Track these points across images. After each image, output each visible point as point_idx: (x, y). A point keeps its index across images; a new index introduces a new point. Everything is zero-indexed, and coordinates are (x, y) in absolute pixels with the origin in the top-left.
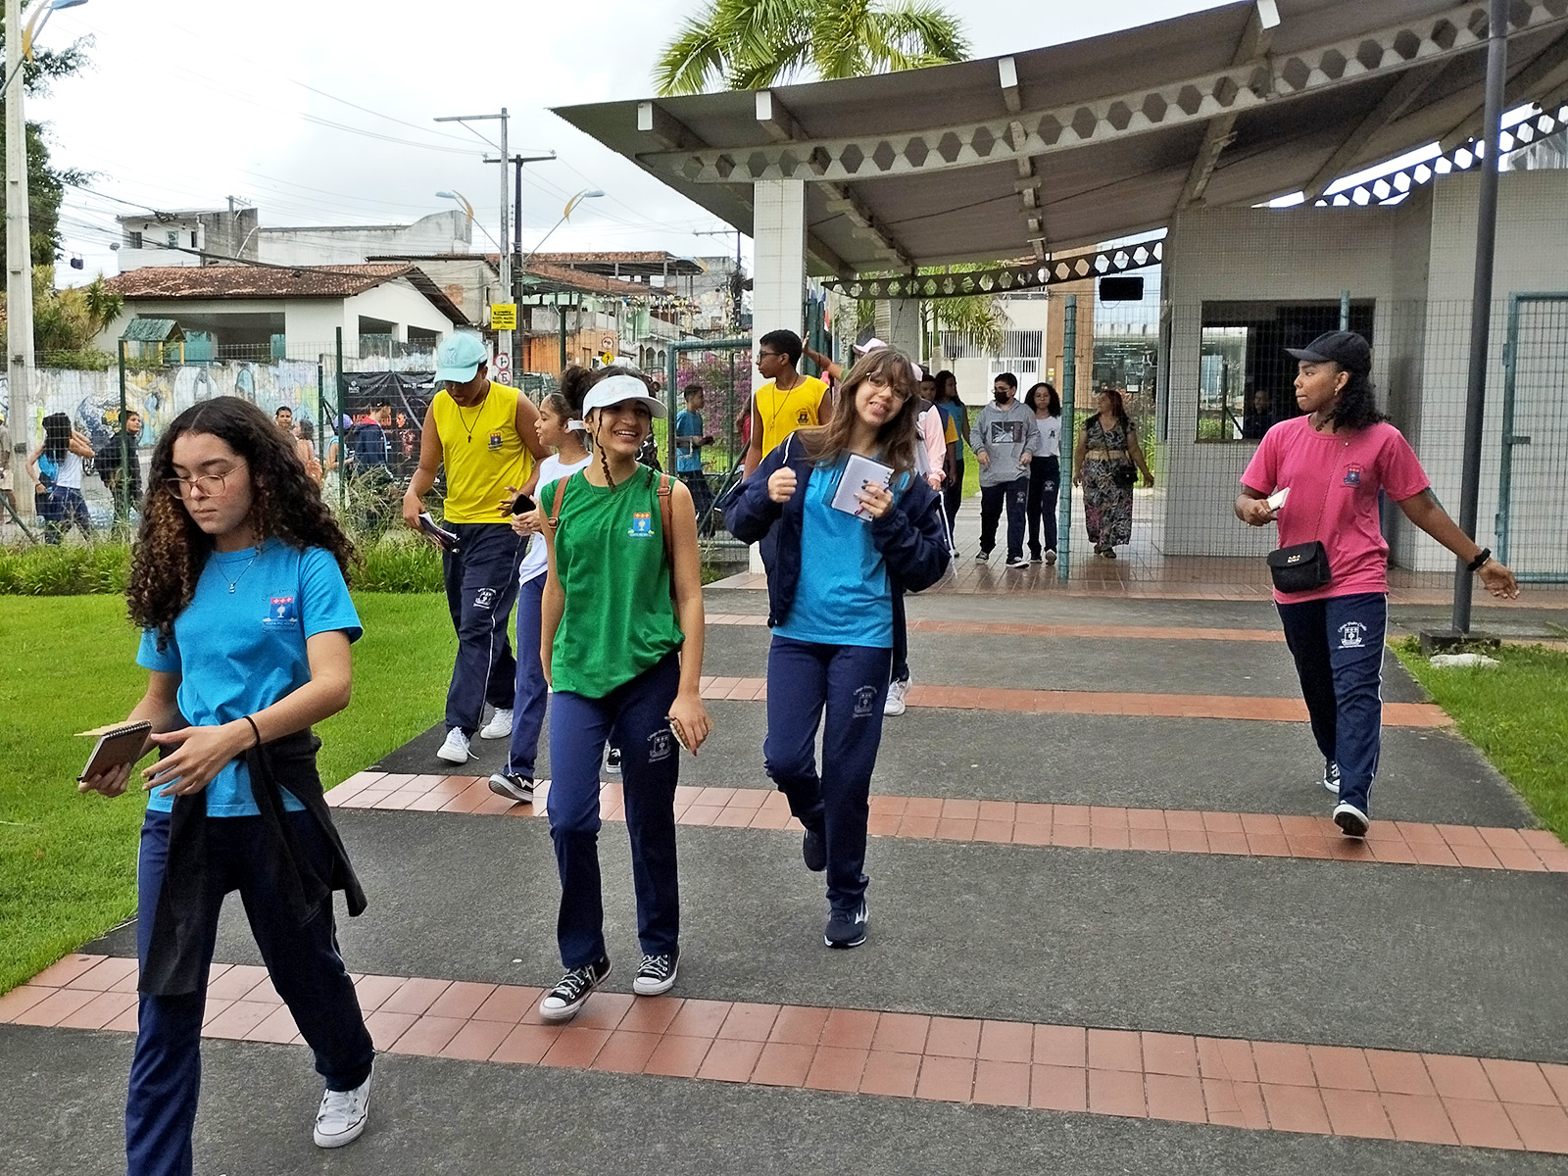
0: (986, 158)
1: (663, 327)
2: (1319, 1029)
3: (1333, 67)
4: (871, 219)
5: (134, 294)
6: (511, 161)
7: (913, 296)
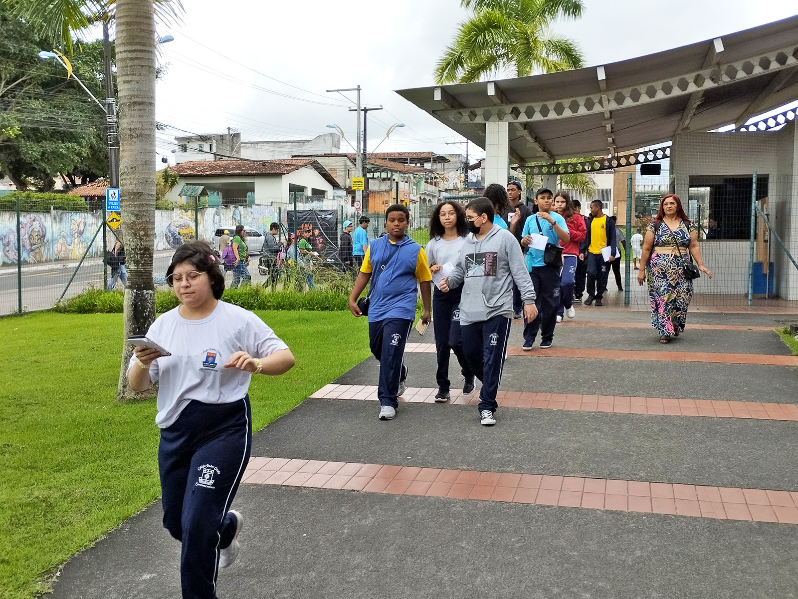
0: (591, 111)
1: (431, 188)
2: (747, 483)
3: (748, 68)
4: (536, 138)
5: (184, 174)
6: (362, 110)
7: (554, 174)
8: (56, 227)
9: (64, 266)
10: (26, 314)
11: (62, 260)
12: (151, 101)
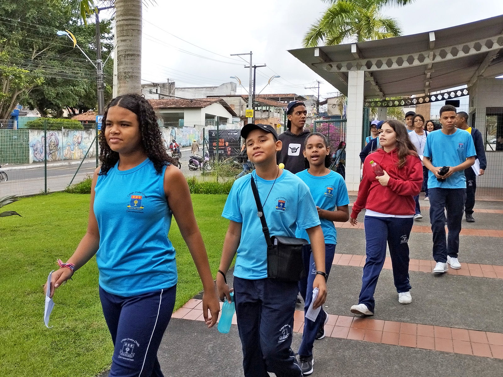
0: (422, 63)
6: (253, 67)
7: (385, 106)
8: (65, 139)
9: (69, 163)
10: (49, 193)
11: (68, 160)
12: (138, 53)
